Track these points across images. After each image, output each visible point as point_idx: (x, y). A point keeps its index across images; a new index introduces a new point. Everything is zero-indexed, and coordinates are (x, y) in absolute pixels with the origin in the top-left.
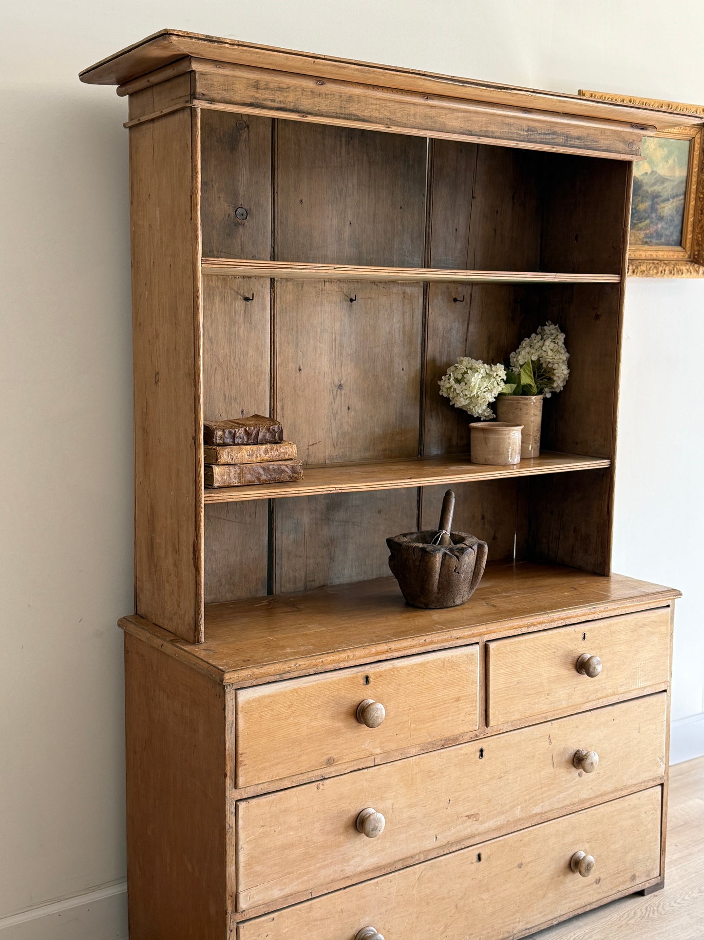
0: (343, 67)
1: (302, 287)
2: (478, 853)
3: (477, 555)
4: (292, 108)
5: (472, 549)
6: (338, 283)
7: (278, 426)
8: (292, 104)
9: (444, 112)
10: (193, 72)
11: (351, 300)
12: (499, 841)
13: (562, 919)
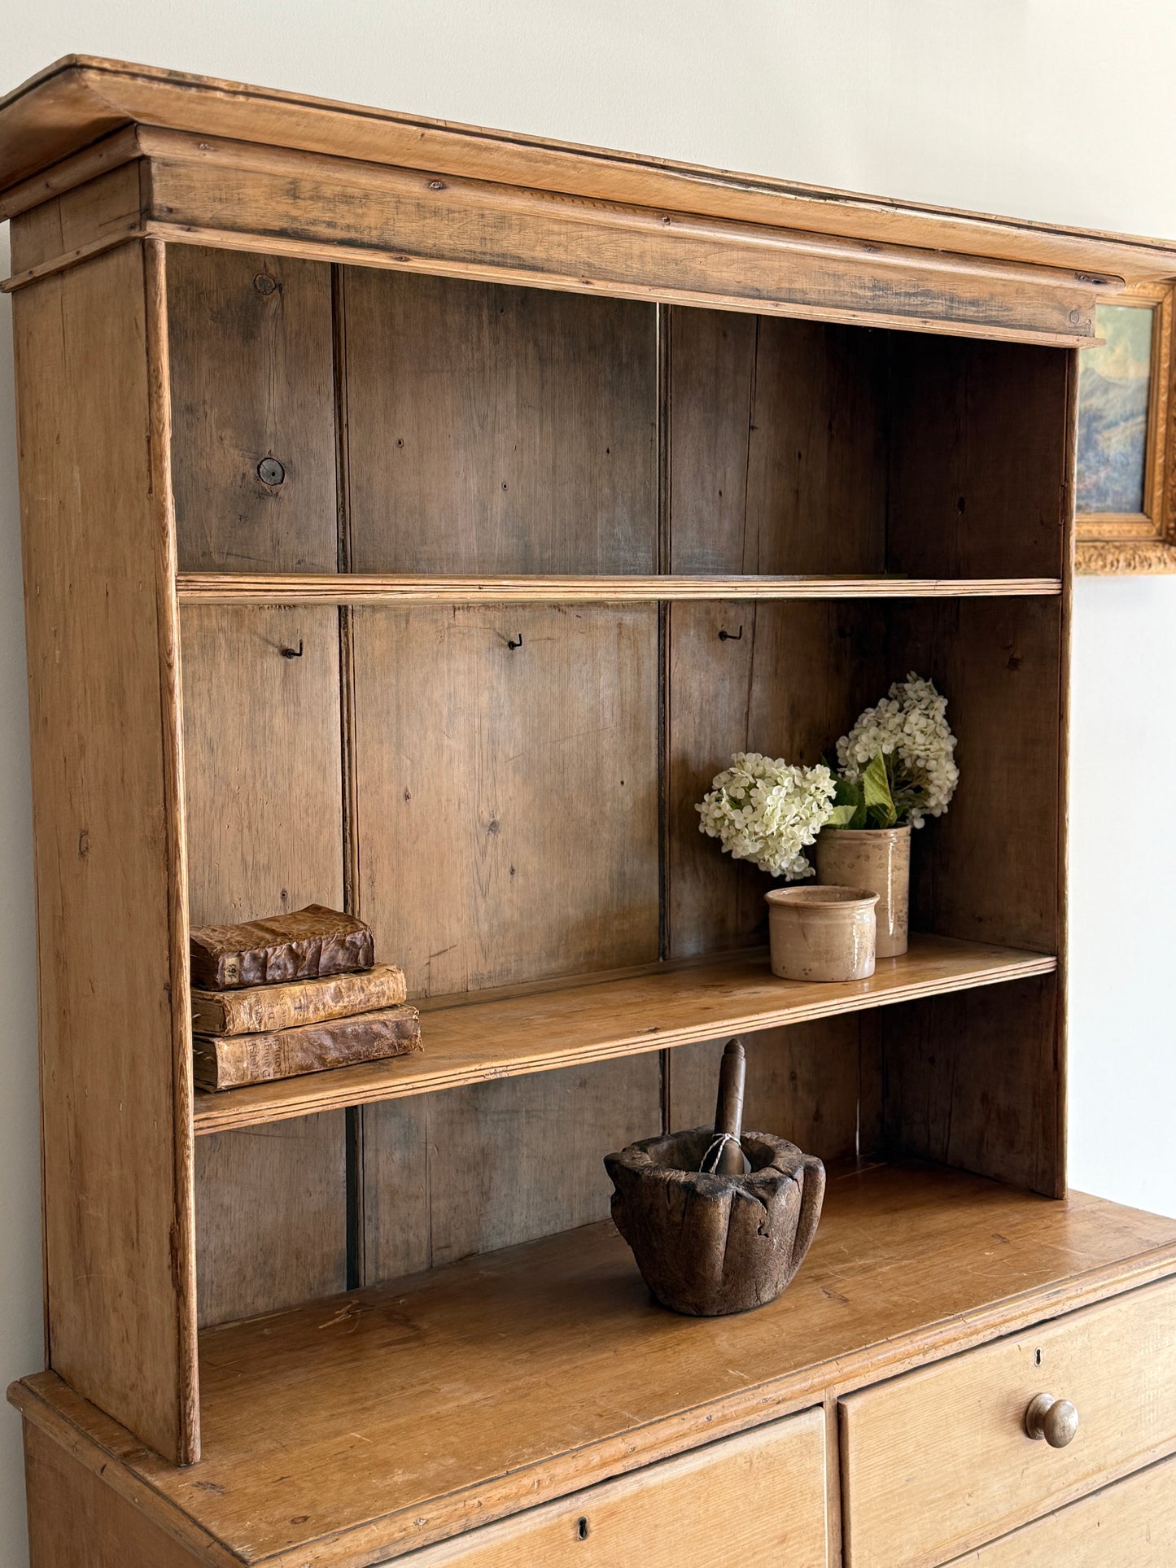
0: (487, 149)
1: (407, 622)
3: (804, 1190)
4: (375, 241)
5: (792, 1178)
6: (482, 610)
7: (364, 935)
8: (375, 233)
9: (702, 249)
10: (145, 159)
11: (512, 645)
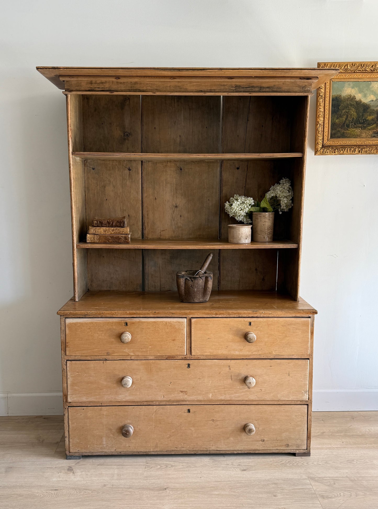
1: (156, 164)
2: (188, 408)
3: (205, 282)
4: (108, 90)
5: (201, 278)
6: (174, 162)
8: (108, 88)
11: (181, 169)
12: (201, 406)
13: (240, 452)
